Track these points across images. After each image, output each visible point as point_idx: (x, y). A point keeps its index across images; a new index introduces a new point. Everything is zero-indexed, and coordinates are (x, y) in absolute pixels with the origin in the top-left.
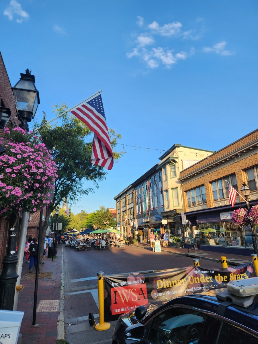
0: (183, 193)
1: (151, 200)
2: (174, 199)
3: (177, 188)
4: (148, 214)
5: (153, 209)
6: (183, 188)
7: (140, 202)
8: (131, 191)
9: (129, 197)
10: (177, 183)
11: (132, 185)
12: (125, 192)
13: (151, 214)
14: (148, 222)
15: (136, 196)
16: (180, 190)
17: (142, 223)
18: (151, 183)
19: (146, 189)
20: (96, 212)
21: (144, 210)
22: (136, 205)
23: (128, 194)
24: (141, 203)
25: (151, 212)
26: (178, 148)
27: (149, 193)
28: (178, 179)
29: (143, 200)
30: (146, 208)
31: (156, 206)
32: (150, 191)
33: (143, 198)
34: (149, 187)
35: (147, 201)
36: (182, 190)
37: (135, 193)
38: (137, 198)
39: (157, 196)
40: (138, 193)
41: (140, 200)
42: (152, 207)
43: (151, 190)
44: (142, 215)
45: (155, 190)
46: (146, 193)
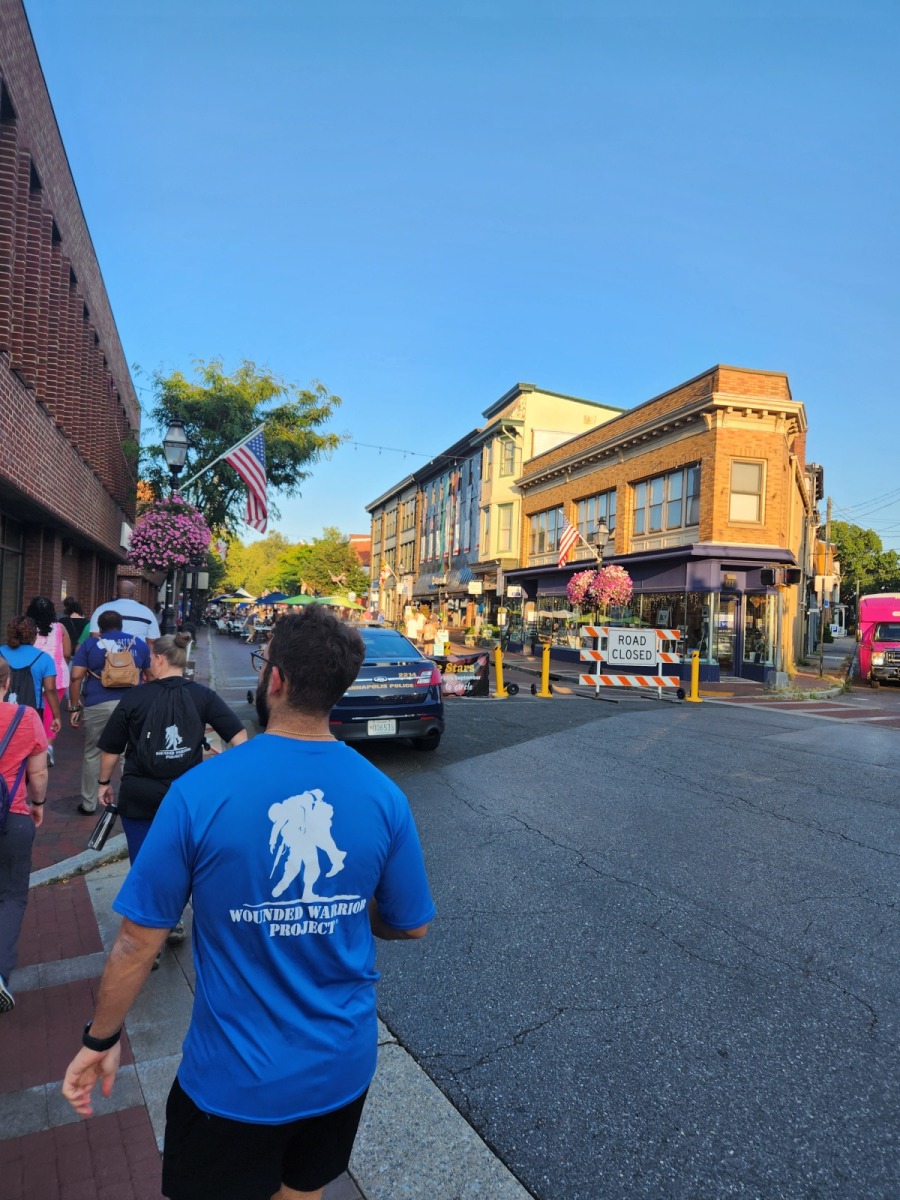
0: (523, 519)
1: (457, 527)
2: (501, 533)
3: (512, 504)
4: (447, 564)
5: (459, 551)
6: (524, 506)
7: (432, 528)
8: (411, 494)
9: (407, 508)
10: (514, 492)
11: (415, 475)
12: (398, 495)
13: (453, 565)
14: (443, 585)
15: (424, 508)
16: (516, 509)
17: (430, 587)
18: (460, 479)
19: (449, 494)
20: (311, 544)
21: (438, 553)
22: (422, 536)
23: (403, 501)
24: (434, 532)
25: (454, 559)
26: (528, 395)
27: (455, 507)
28: (516, 482)
29: (439, 524)
30: (443, 547)
31: (466, 546)
32: (456, 500)
33: (439, 518)
34: (456, 488)
35: (448, 529)
36: (523, 511)
37: (423, 500)
38: (425, 516)
39: (471, 519)
40: (429, 502)
41: (432, 524)
42: (457, 548)
43: (459, 498)
44: (433, 567)
45: (469, 502)
46: (448, 507)
